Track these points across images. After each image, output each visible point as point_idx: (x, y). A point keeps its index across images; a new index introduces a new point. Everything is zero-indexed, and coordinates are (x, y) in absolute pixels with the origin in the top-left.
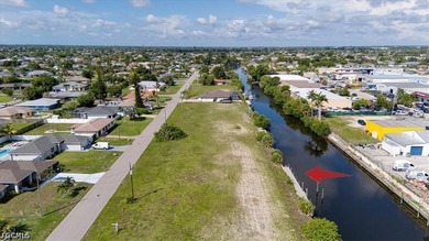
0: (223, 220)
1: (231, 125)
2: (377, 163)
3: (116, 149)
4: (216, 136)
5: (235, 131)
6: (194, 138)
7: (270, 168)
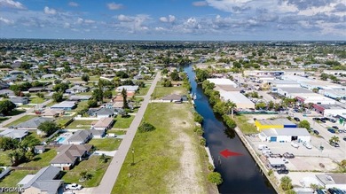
0: (173, 173)
1: (180, 121)
2: (253, 146)
3: (119, 137)
4: (171, 129)
5: (182, 125)
6: (159, 130)
7: (199, 148)
